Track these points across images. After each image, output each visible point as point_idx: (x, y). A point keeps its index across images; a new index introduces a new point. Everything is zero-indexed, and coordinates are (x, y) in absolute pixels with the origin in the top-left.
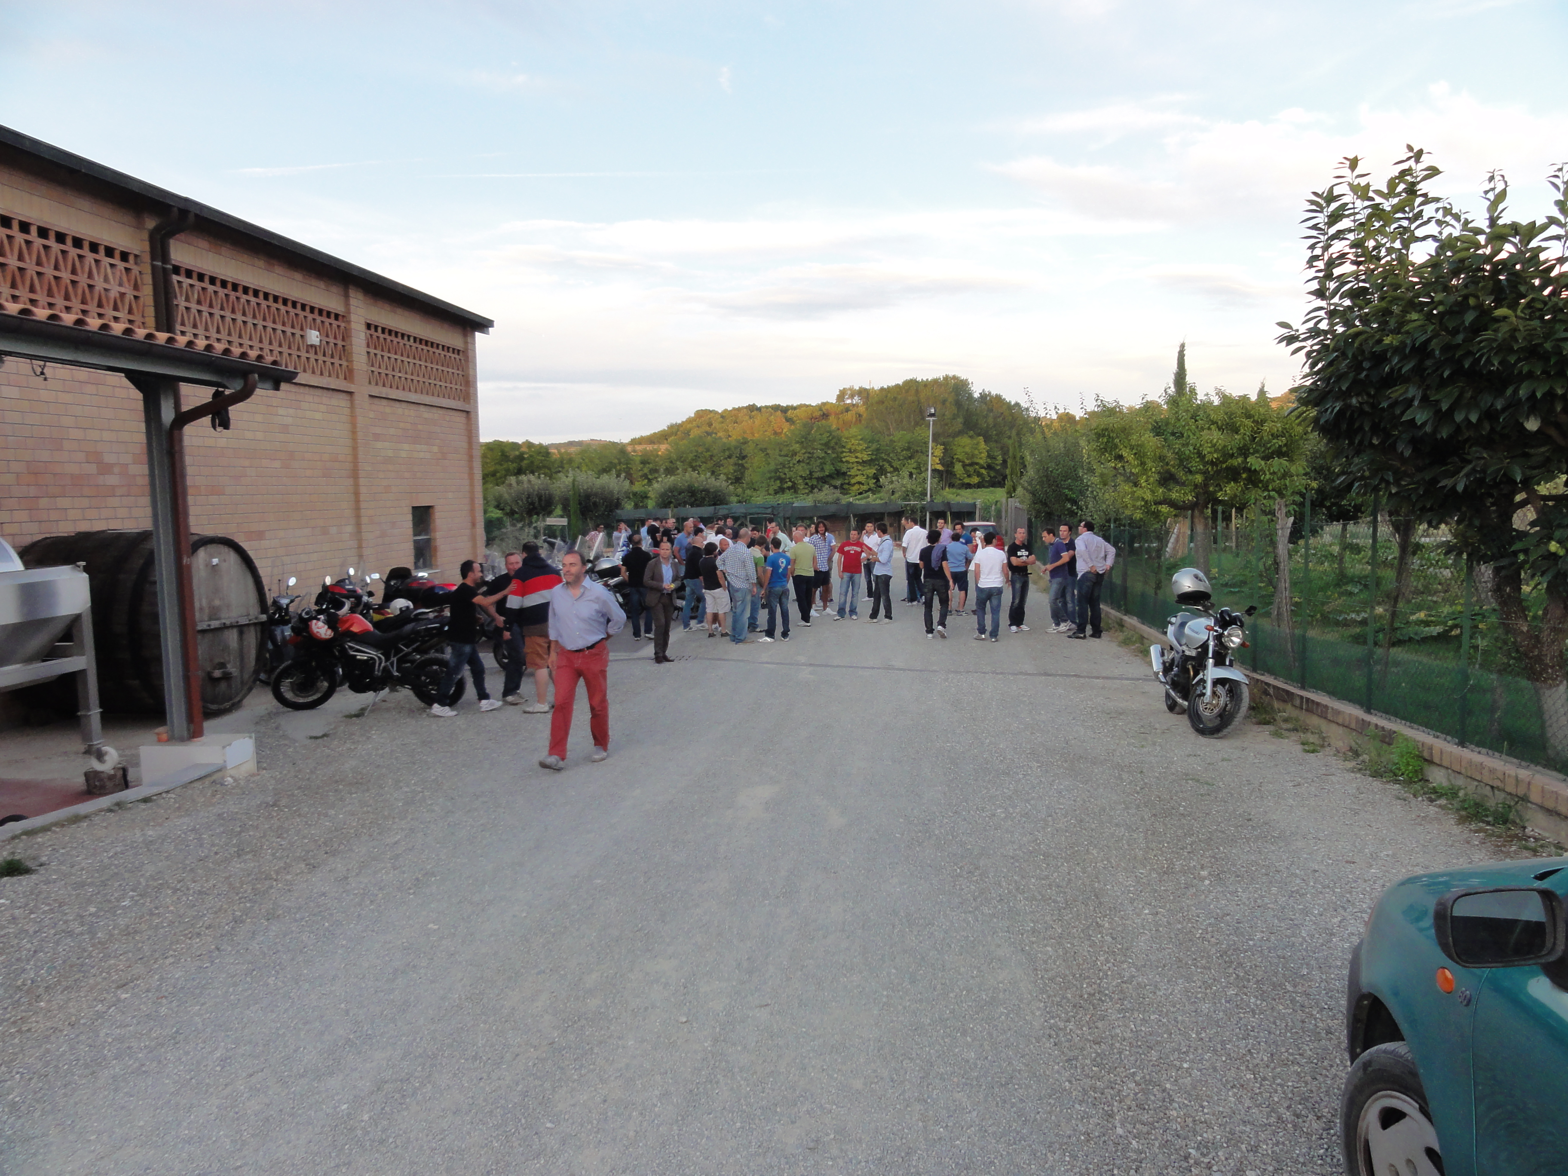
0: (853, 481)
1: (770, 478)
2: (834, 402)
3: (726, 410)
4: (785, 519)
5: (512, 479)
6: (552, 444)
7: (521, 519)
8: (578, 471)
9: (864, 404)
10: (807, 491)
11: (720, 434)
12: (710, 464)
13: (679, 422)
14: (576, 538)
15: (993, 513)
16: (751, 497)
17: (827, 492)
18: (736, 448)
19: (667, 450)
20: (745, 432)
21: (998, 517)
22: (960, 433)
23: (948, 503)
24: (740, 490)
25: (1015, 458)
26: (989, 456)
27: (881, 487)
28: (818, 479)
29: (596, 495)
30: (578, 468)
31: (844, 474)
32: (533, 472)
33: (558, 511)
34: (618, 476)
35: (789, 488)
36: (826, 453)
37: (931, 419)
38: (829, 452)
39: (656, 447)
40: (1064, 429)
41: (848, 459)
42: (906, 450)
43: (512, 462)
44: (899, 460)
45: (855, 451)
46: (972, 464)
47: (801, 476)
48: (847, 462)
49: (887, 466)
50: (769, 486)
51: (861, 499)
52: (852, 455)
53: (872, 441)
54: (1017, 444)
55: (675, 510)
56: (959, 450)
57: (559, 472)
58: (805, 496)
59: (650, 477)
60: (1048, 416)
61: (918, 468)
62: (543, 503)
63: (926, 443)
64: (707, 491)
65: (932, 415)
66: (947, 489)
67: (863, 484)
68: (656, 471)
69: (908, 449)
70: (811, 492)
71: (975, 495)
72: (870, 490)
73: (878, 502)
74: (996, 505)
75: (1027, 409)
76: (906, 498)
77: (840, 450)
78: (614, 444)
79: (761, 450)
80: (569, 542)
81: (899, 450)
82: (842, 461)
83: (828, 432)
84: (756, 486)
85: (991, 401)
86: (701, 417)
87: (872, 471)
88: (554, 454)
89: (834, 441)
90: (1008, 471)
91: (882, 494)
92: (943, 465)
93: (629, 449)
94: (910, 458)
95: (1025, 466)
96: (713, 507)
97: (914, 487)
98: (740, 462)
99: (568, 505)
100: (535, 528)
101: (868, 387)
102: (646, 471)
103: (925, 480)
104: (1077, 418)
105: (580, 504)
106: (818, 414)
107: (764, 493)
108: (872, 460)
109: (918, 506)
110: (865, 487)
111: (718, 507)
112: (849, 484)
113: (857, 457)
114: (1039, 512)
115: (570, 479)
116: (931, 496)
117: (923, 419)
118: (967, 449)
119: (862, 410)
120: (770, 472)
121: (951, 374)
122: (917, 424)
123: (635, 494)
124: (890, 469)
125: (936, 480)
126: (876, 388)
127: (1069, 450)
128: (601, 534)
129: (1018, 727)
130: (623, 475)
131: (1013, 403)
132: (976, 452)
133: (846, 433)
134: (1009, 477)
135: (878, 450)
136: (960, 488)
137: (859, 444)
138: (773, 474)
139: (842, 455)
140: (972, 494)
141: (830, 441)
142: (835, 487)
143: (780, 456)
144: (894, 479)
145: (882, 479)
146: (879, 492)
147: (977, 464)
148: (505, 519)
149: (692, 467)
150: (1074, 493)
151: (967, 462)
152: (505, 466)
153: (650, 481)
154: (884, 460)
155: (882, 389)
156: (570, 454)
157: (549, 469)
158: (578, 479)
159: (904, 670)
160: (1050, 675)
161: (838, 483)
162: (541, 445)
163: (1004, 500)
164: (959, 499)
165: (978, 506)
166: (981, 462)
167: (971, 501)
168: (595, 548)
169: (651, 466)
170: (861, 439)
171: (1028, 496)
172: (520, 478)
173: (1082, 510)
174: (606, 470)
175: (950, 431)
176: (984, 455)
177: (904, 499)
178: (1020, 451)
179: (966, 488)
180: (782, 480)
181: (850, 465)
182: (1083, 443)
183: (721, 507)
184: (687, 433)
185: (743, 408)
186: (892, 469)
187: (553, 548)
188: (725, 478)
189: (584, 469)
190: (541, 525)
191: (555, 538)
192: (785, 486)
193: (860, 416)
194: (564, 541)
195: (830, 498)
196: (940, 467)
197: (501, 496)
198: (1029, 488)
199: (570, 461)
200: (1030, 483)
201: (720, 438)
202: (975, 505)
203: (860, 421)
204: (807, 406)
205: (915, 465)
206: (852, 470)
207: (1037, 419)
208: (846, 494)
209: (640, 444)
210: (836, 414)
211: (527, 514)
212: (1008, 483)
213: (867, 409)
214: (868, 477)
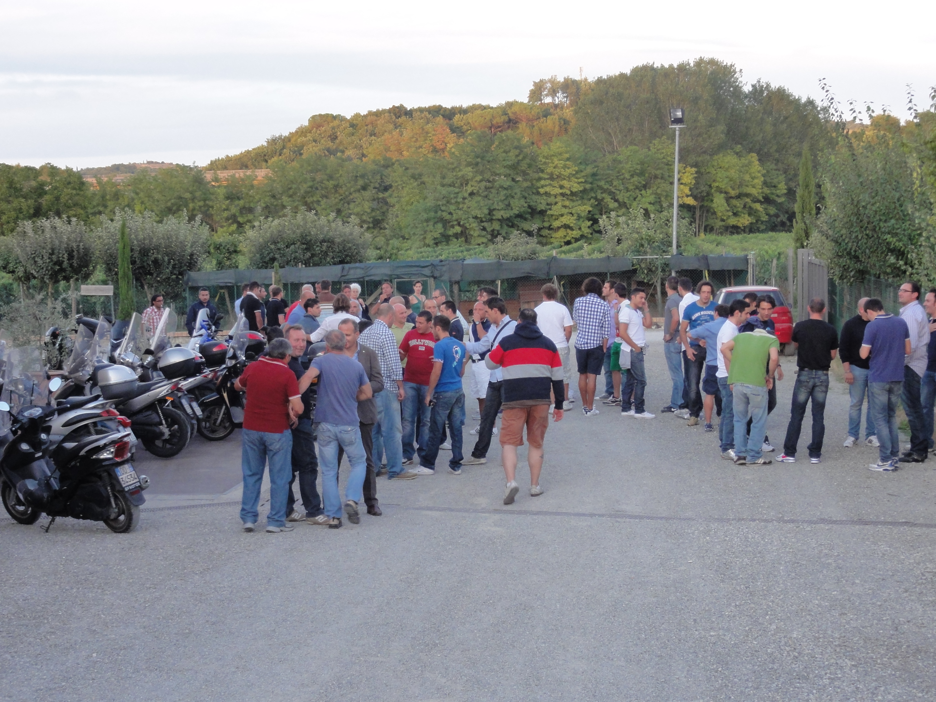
0: (556, 224)
1: (427, 220)
2: (526, 100)
3: (357, 116)
4: (452, 284)
5: (28, 225)
6: (88, 169)
7: (42, 287)
8: (130, 212)
9: (571, 105)
10: (484, 240)
11: (350, 153)
12: (334, 200)
13: (286, 133)
14: (129, 316)
15: (774, 272)
16: (398, 249)
17: (517, 240)
18: (374, 173)
19: (267, 177)
20: (387, 150)
21: (783, 278)
22: (721, 148)
23: (705, 258)
24: (380, 241)
25: (807, 186)
26: (765, 183)
27: (600, 232)
28: (501, 221)
29: (157, 248)
30: (128, 206)
31: (542, 213)
32: (58, 214)
33: (99, 274)
34: (192, 218)
35: (456, 236)
36: (513, 180)
37: (677, 127)
38: (519, 178)
39: (249, 172)
40: (883, 141)
41: (548, 189)
42: (638, 175)
43: (25, 197)
44: (628, 190)
45: (559, 177)
46: (739, 197)
47: (476, 218)
48: (547, 194)
49: (608, 199)
50: (425, 232)
51: (569, 252)
52: (555, 183)
53: (585, 162)
54: (810, 165)
55: (281, 271)
56: (721, 174)
57: (100, 213)
58: (482, 247)
59: (240, 219)
60: (858, 121)
61: (658, 202)
62: (75, 263)
63: (670, 165)
64: (330, 241)
65: (678, 121)
66: (702, 235)
67: (572, 229)
68: (251, 210)
69: (642, 174)
70: (492, 241)
71: (745, 245)
72: (582, 236)
73: (596, 255)
74: (778, 259)
75: (825, 110)
76: (639, 249)
77: (536, 176)
78: (184, 169)
79: (413, 177)
80: (117, 322)
81: (627, 176)
82: (538, 193)
83: (516, 148)
84: (405, 232)
85: (769, 97)
86: (319, 126)
87: (585, 208)
88: (92, 185)
89: (527, 161)
90: (796, 207)
91: (601, 244)
92: (695, 198)
93: (208, 176)
94: (645, 187)
95: (823, 198)
96: (340, 267)
97: (651, 233)
98: (381, 195)
99: (115, 265)
100: (64, 300)
101: (577, 78)
102: (234, 210)
103: (668, 222)
104: (902, 123)
105: (133, 262)
106: (500, 120)
107: (417, 244)
108: (584, 191)
109: (659, 263)
110: (576, 233)
111: (347, 266)
112: (550, 228)
113: (562, 187)
114: (846, 269)
115: (117, 224)
116: (678, 246)
117: (663, 126)
118: (733, 173)
119: (568, 113)
120: (426, 210)
121: (707, 56)
122: (654, 135)
123: (218, 248)
124: (613, 205)
125: (685, 222)
126: (590, 80)
127: (891, 173)
128: (167, 310)
129: (819, 606)
130: (198, 218)
131: (804, 100)
132: (747, 177)
133: (545, 150)
134: (798, 216)
135: (594, 175)
136: (722, 234)
137: (565, 167)
138: (432, 214)
139: (539, 184)
140: (741, 242)
141: (518, 162)
142: (530, 234)
143: (443, 186)
144: (621, 220)
145: (603, 221)
146: (597, 240)
147: (747, 195)
148: (15, 286)
149: (306, 204)
150: (900, 240)
151: (733, 193)
152: (15, 204)
153: (240, 225)
154: (604, 191)
155: (600, 81)
156: (115, 185)
157: (85, 208)
158: (130, 224)
159: (641, 518)
160: (866, 523)
161: (534, 227)
162: (69, 171)
163: (791, 252)
164: (721, 251)
165: (751, 261)
166: (754, 192)
167: (739, 254)
168: (158, 332)
169: (241, 202)
170: (568, 159)
171: (829, 245)
172: (39, 223)
173: (912, 267)
174: (172, 210)
175: (706, 145)
176: (759, 182)
177: (638, 252)
178: (815, 176)
179: (732, 233)
180: (445, 223)
181: (552, 200)
182: (913, 161)
183: (352, 265)
184: (298, 151)
185: (384, 111)
186: (616, 205)
187: (94, 332)
188: (357, 221)
189: (138, 207)
190: (72, 296)
191: (94, 315)
192: (451, 232)
193: (566, 122)
194: (110, 321)
195: (522, 251)
196: (690, 201)
197: (10, 251)
198: (830, 232)
199: (116, 196)
200: (832, 227)
201: (349, 159)
202: (746, 260)
203: (566, 130)
204: (484, 108)
205: (652, 199)
206: (554, 207)
207: (841, 126)
208: (546, 244)
209: (225, 168)
210: (529, 120)
211: (51, 278)
212: (798, 225)
213: (576, 112)
214: (579, 217)
